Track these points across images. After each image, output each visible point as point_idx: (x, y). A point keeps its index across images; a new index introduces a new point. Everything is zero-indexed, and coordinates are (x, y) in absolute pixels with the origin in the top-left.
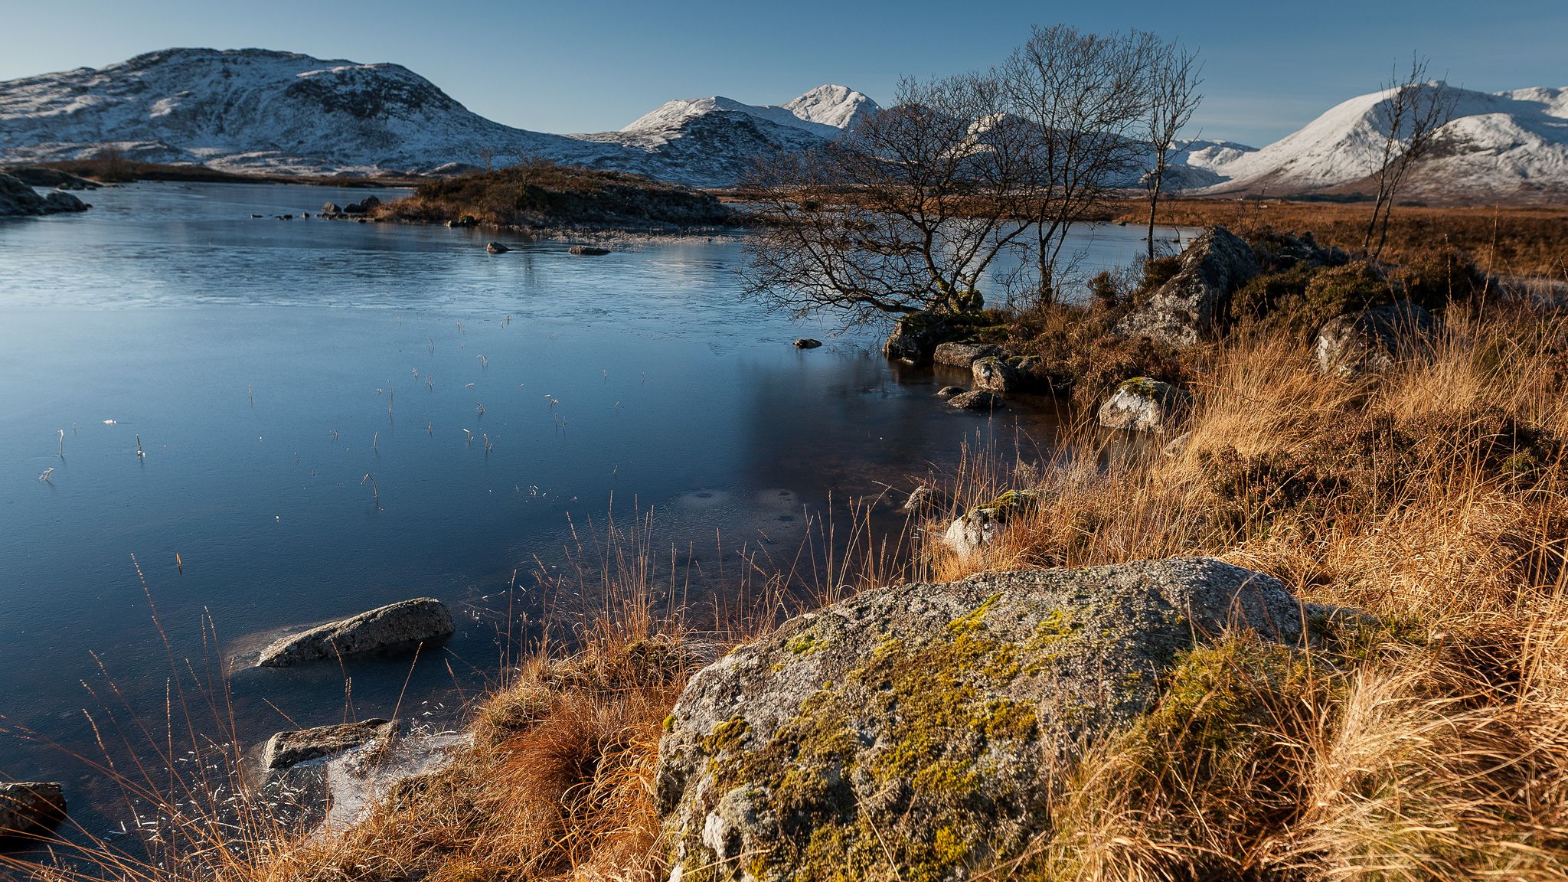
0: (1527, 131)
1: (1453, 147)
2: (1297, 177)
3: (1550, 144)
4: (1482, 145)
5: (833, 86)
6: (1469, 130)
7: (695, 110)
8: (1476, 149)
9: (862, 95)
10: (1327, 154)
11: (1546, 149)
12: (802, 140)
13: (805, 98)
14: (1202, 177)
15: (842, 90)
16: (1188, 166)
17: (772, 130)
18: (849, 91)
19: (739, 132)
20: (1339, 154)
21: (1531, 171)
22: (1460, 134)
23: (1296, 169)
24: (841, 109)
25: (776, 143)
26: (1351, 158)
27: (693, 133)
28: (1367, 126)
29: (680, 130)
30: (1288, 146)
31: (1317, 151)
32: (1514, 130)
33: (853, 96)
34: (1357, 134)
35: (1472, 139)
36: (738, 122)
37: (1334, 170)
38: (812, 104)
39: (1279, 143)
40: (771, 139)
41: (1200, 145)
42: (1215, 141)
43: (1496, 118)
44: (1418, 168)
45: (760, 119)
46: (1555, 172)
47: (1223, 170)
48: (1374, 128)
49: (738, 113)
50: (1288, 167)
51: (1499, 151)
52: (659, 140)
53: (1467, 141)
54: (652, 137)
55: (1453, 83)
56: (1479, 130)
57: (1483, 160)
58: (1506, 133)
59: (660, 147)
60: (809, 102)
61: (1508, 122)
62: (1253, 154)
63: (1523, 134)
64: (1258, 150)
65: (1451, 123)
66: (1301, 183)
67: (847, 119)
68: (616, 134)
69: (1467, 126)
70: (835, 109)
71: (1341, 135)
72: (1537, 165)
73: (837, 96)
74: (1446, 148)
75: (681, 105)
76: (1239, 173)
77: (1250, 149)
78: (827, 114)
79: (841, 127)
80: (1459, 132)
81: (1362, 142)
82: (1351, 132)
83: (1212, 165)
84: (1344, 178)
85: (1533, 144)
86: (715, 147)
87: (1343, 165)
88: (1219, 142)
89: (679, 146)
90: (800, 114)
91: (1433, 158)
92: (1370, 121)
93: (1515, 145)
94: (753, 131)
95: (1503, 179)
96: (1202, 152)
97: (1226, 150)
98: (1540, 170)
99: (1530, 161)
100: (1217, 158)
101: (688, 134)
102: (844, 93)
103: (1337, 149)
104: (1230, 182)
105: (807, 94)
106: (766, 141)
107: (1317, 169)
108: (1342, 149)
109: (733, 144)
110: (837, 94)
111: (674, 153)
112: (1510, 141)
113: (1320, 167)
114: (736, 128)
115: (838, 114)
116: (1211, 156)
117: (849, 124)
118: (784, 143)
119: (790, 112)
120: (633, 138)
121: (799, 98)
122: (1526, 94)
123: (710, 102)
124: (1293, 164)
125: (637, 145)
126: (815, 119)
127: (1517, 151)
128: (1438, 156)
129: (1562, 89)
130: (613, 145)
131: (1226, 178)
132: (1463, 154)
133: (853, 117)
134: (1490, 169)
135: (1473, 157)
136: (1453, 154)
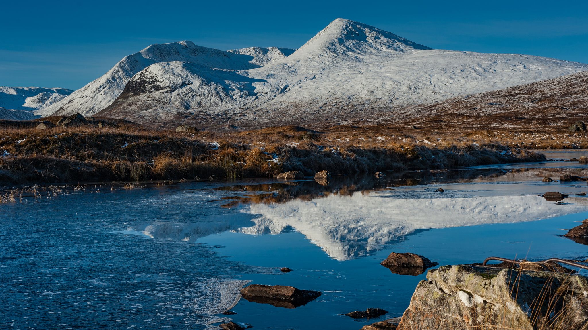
0: (193, 74)
1: (145, 87)
3: (208, 83)
4: (161, 84)
6: (154, 74)
8: (158, 88)
11: (205, 87)
21: (193, 104)
22: (149, 76)
32: (185, 73)
35: (156, 81)
46: (209, 104)
51: (173, 90)
53: (153, 82)
56: (160, 73)
57: (162, 96)
58: (178, 75)
65: (146, 70)
69: (154, 70)
72: (198, 99)
74: (140, 87)
85: (196, 83)
91: (133, 95)
93: (183, 85)
95: (173, 110)
98: (199, 103)
99: (193, 96)
112: (180, 81)
127: (185, 89)
128: (136, 94)
132: (150, 92)
134: (165, 103)
135: (156, 94)
136: (144, 92)
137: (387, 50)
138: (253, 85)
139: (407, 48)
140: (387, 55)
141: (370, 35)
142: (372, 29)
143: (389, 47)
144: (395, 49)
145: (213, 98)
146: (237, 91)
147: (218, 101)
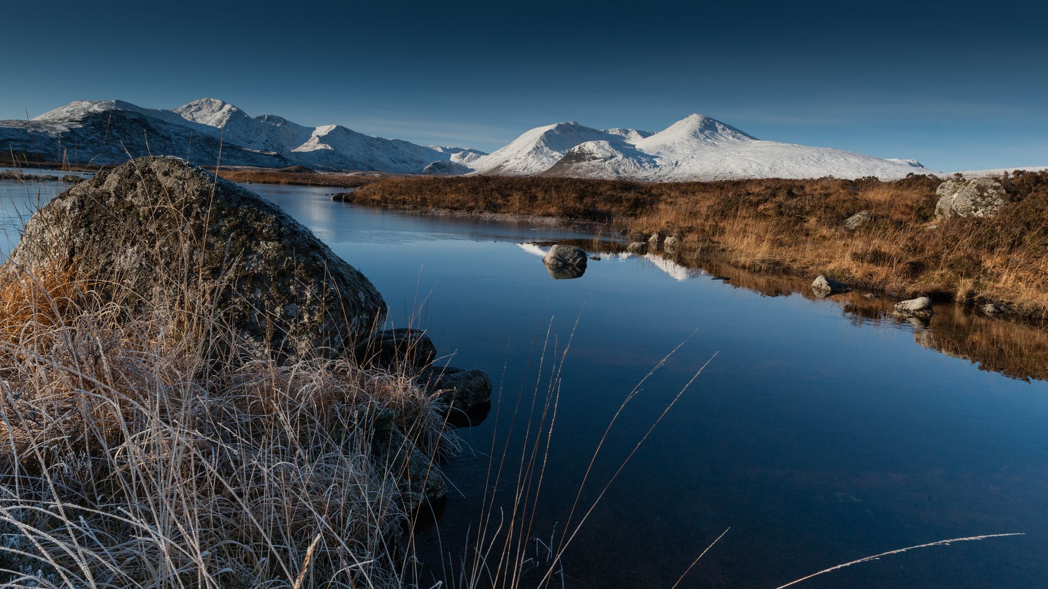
0: (616, 150)
1: (584, 157)
2: (509, 170)
3: (627, 157)
4: (597, 156)
5: (212, 100)
6: (591, 148)
7: (97, 108)
8: (595, 158)
9: (234, 107)
10: (524, 158)
11: (626, 160)
12: (187, 135)
13: (190, 106)
14: (459, 169)
15: (219, 102)
16: (451, 162)
17: (162, 126)
18: (224, 104)
19: (134, 126)
20: (530, 158)
21: (620, 171)
22: (587, 150)
23: (509, 166)
24: (219, 115)
25: (166, 135)
26: (536, 161)
27: (93, 124)
28: (542, 143)
29: (81, 122)
30: (503, 153)
31: (519, 156)
32: (611, 149)
33: (227, 107)
34: (538, 148)
35: (592, 153)
36: (133, 119)
37: (528, 167)
38: (196, 111)
39: (499, 151)
40: (162, 133)
41: (456, 150)
42: (464, 148)
43: (602, 142)
44: (569, 167)
45: (151, 118)
46: (631, 171)
47: (471, 165)
48: (546, 145)
49: (132, 113)
50: (505, 164)
51: (605, 160)
52: (62, 128)
53: (591, 154)
54: (55, 126)
55: (582, 123)
56: (595, 149)
57: (598, 164)
58: (608, 151)
59: (63, 133)
60: (193, 109)
61: (608, 145)
62: (486, 157)
63: (615, 152)
64: (488, 154)
65: (582, 144)
66: (511, 174)
67: (224, 122)
68: (21, 121)
69: (590, 146)
70: (214, 115)
71: (530, 148)
72: (623, 167)
73: (215, 107)
74: (580, 157)
75: (86, 104)
76: (479, 167)
77: (484, 154)
78: (209, 118)
79: (219, 127)
80: (586, 149)
81: (541, 153)
82: (535, 146)
83: (464, 162)
84: (534, 171)
85: (620, 157)
86: (114, 136)
87: (532, 165)
88: (467, 149)
89: (81, 134)
90: (187, 117)
91: (576, 162)
92: (543, 141)
93: (612, 157)
94: (146, 126)
95: (608, 174)
96: (458, 154)
97: (471, 154)
98: (624, 170)
99: (619, 165)
100: (466, 158)
101: (88, 125)
102: (220, 104)
103: (529, 155)
104: (475, 172)
105: (191, 103)
106: (157, 133)
107: (520, 166)
108: (531, 155)
109: (129, 135)
110: (215, 105)
111: (76, 138)
112: (609, 155)
113: (521, 165)
114: (131, 123)
115: (216, 118)
116: (463, 157)
117: (226, 125)
118: (173, 135)
119: (178, 116)
120: (37, 125)
121: (185, 106)
122: (614, 131)
123: (111, 104)
124: (507, 163)
125: (41, 131)
126: (199, 121)
127: (613, 160)
128: (578, 161)
129: (629, 130)
130: (17, 130)
131: (472, 170)
132: (589, 161)
133: (228, 121)
134: (602, 169)
135: (593, 162)
136: (584, 160)
137: (733, 139)
138: (654, 159)
139: (746, 138)
140: (735, 143)
141: (720, 127)
142: (720, 123)
143: (734, 137)
144: (738, 138)
145: (632, 167)
146: (646, 164)
147: (636, 169)
